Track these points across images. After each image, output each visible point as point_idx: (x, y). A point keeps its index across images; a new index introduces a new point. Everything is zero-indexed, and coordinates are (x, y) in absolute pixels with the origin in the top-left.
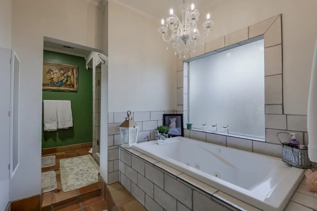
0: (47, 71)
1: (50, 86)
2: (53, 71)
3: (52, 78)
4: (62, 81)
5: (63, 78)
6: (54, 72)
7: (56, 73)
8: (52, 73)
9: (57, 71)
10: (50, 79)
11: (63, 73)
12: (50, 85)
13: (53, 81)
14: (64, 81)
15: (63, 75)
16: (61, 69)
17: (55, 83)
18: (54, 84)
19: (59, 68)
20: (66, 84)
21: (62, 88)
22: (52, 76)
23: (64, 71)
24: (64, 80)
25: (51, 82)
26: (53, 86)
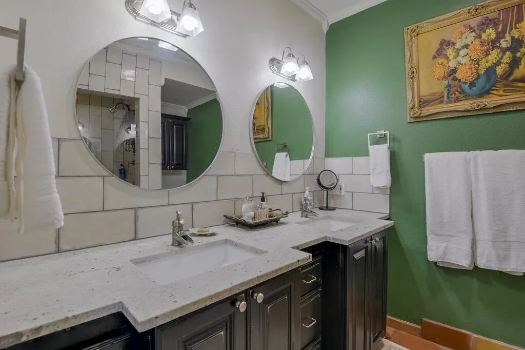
0: (433, 52)
1: (447, 103)
2: (454, 44)
3: (454, 71)
4: (491, 71)
5: (494, 56)
6: (458, 46)
7: (467, 46)
8: (450, 52)
9: (470, 38)
10: (445, 78)
11: (493, 36)
12: (445, 98)
13: (455, 79)
14: (499, 70)
15: (494, 43)
16: (487, 23)
17: (463, 86)
18: (462, 92)
19: (474, 22)
20: (511, 78)
21: (491, 101)
22: (452, 64)
23: (496, 26)
24: (499, 63)
25: (449, 86)
26: (457, 100)
